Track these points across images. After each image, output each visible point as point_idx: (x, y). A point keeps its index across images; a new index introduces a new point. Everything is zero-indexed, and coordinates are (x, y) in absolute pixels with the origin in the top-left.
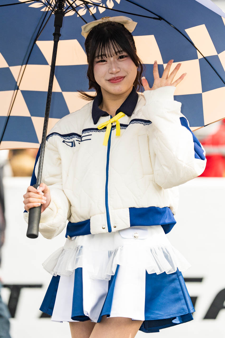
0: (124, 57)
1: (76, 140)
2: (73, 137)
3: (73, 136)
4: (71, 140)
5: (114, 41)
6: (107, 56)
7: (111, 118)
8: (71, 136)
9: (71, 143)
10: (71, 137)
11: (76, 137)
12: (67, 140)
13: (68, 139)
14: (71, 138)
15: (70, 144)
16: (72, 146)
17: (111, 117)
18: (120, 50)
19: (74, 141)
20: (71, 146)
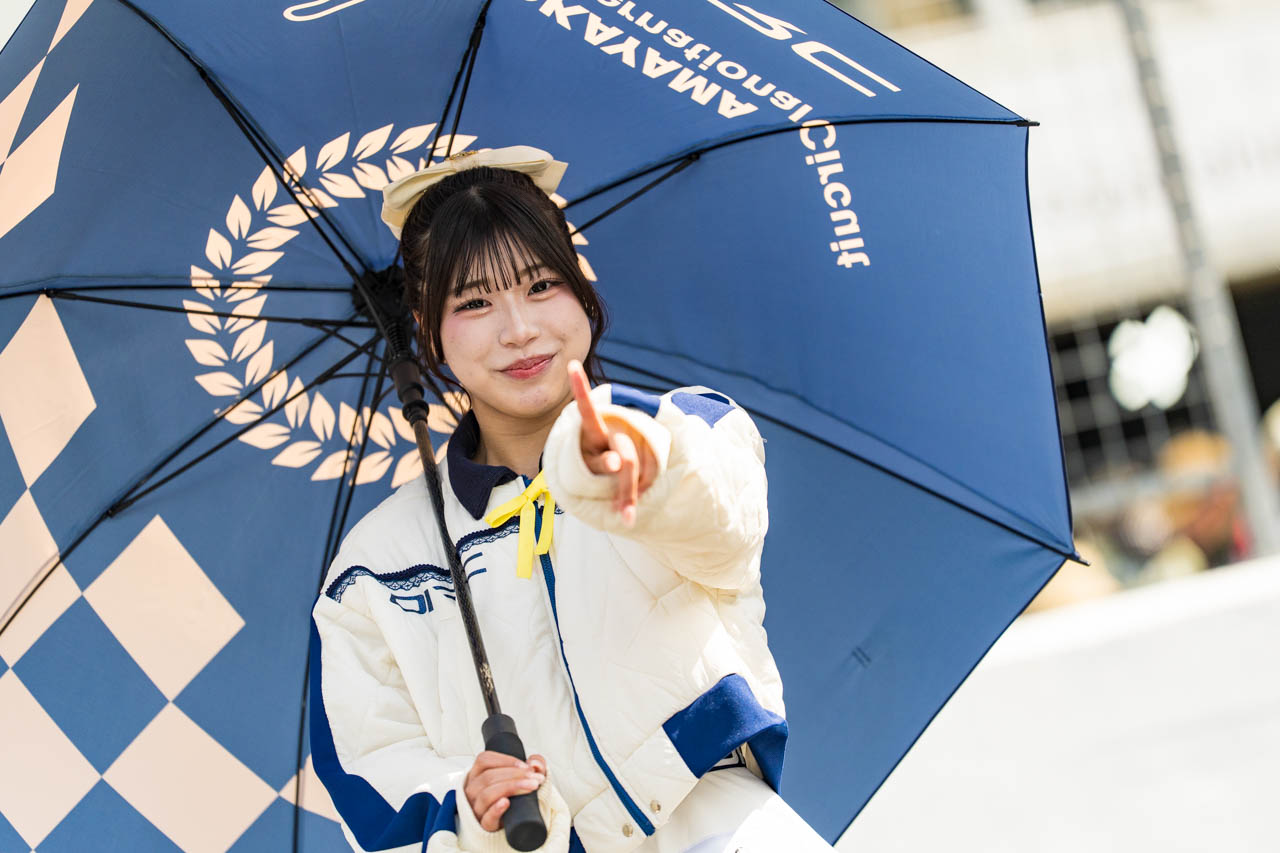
0: (548, 285)
1: (435, 588)
2: (422, 581)
3: (421, 575)
4: (414, 592)
5: (511, 234)
6: (492, 286)
7: (527, 486)
8: (411, 576)
9: (416, 602)
10: (412, 580)
11: (433, 577)
12: (400, 593)
13: (401, 587)
14: (414, 585)
15: (415, 605)
16: (422, 611)
17: (528, 482)
18: (530, 264)
19: (427, 592)
20: (418, 609)
